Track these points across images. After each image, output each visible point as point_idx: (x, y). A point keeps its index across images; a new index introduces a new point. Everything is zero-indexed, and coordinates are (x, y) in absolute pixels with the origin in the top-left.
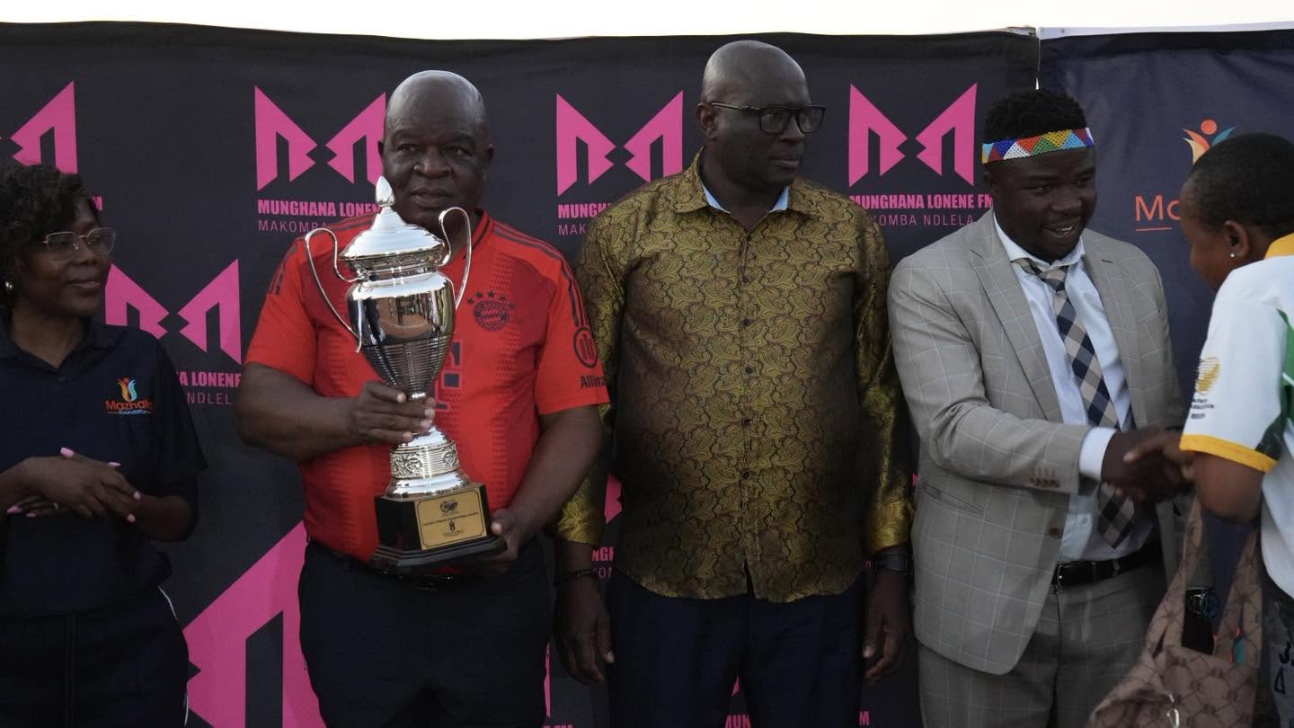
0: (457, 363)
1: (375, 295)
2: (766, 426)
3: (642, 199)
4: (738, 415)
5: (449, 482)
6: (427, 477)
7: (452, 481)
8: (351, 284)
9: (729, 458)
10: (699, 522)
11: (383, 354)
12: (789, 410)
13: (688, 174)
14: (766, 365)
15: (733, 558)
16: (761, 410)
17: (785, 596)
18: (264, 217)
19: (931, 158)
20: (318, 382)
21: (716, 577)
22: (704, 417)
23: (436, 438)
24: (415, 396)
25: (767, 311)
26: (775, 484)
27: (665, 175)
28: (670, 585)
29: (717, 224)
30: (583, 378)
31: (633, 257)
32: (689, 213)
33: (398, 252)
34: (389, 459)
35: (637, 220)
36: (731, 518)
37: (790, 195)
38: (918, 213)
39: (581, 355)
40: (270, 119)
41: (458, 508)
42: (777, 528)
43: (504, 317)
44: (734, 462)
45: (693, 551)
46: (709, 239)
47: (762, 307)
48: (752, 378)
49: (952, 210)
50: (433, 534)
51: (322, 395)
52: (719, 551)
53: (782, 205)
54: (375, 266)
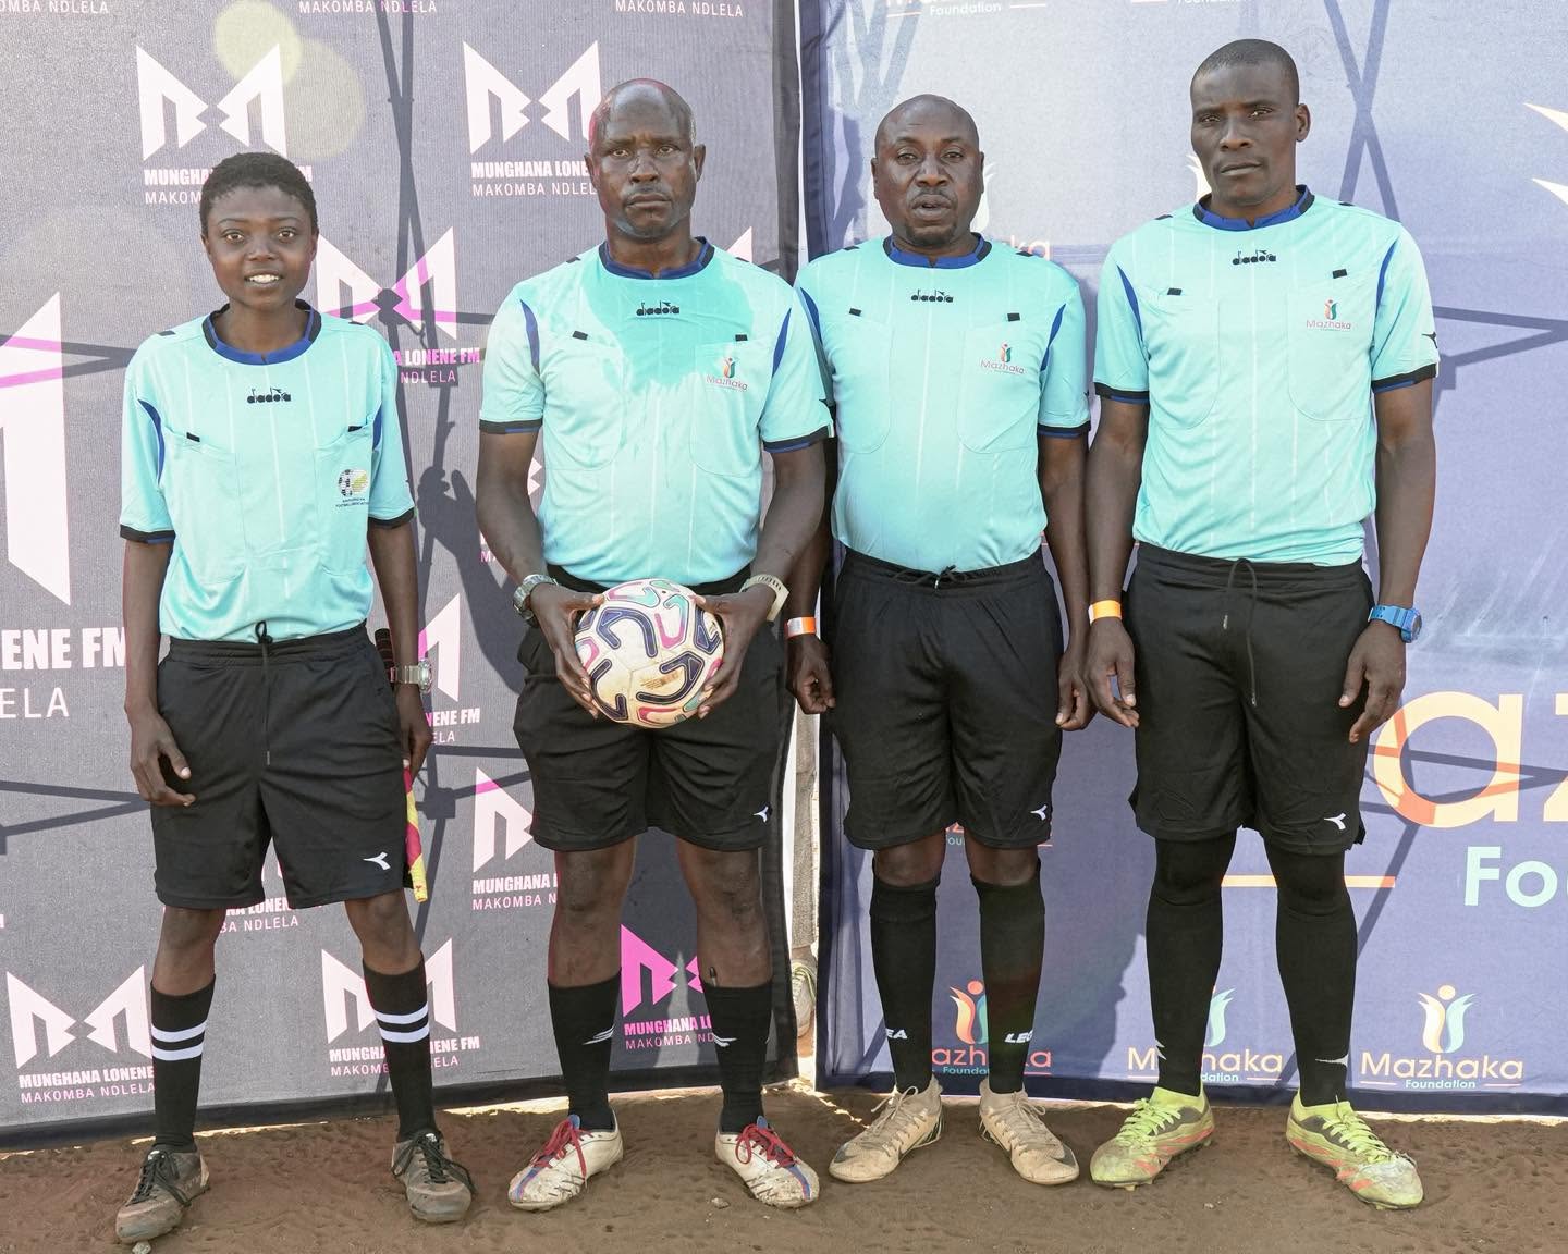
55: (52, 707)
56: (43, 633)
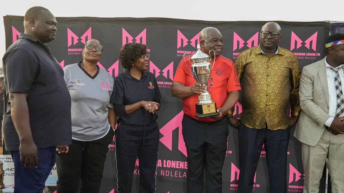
0: (212, 82)
1: (196, 66)
2: (271, 96)
3: (249, 51)
4: (265, 94)
5: (209, 102)
6: (205, 100)
7: (210, 102)
8: (192, 64)
9: (263, 102)
10: (257, 114)
11: (198, 77)
12: (276, 93)
13: (258, 47)
14: (271, 84)
15: (263, 121)
16: (270, 93)
17: (274, 129)
18: (178, 54)
19: (307, 46)
20: (186, 84)
21: (260, 125)
22: (259, 94)
23: (207, 93)
24: (203, 85)
25: (272, 74)
26: (272, 107)
27: (254, 46)
28: (251, 126)
29: (263, 56)
30: (236, 85)
31: (246, 63)
32: (258, 54)
33: (201, 58)
34: (198, 97)
35: (247, 55)
36: (263, 113)
37: (278, 51)
38: (304, 56)
39: (236, 80)
40: (180, 35)
41: (210, 107)
42: (272, 116)
43: (221, 73)
44: (264, 103)
45: (256, 120)
46: (261, 59)
47: (271, 73)
48: (268, 87)
49: (311, 56)
50: (206, 111)
51: (186, 86)
52: (261, 120)
53: (277, 53)
54: (197, 60)
55: (184, 175)
56: (183, 162)
